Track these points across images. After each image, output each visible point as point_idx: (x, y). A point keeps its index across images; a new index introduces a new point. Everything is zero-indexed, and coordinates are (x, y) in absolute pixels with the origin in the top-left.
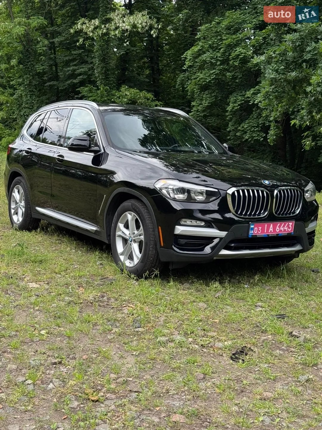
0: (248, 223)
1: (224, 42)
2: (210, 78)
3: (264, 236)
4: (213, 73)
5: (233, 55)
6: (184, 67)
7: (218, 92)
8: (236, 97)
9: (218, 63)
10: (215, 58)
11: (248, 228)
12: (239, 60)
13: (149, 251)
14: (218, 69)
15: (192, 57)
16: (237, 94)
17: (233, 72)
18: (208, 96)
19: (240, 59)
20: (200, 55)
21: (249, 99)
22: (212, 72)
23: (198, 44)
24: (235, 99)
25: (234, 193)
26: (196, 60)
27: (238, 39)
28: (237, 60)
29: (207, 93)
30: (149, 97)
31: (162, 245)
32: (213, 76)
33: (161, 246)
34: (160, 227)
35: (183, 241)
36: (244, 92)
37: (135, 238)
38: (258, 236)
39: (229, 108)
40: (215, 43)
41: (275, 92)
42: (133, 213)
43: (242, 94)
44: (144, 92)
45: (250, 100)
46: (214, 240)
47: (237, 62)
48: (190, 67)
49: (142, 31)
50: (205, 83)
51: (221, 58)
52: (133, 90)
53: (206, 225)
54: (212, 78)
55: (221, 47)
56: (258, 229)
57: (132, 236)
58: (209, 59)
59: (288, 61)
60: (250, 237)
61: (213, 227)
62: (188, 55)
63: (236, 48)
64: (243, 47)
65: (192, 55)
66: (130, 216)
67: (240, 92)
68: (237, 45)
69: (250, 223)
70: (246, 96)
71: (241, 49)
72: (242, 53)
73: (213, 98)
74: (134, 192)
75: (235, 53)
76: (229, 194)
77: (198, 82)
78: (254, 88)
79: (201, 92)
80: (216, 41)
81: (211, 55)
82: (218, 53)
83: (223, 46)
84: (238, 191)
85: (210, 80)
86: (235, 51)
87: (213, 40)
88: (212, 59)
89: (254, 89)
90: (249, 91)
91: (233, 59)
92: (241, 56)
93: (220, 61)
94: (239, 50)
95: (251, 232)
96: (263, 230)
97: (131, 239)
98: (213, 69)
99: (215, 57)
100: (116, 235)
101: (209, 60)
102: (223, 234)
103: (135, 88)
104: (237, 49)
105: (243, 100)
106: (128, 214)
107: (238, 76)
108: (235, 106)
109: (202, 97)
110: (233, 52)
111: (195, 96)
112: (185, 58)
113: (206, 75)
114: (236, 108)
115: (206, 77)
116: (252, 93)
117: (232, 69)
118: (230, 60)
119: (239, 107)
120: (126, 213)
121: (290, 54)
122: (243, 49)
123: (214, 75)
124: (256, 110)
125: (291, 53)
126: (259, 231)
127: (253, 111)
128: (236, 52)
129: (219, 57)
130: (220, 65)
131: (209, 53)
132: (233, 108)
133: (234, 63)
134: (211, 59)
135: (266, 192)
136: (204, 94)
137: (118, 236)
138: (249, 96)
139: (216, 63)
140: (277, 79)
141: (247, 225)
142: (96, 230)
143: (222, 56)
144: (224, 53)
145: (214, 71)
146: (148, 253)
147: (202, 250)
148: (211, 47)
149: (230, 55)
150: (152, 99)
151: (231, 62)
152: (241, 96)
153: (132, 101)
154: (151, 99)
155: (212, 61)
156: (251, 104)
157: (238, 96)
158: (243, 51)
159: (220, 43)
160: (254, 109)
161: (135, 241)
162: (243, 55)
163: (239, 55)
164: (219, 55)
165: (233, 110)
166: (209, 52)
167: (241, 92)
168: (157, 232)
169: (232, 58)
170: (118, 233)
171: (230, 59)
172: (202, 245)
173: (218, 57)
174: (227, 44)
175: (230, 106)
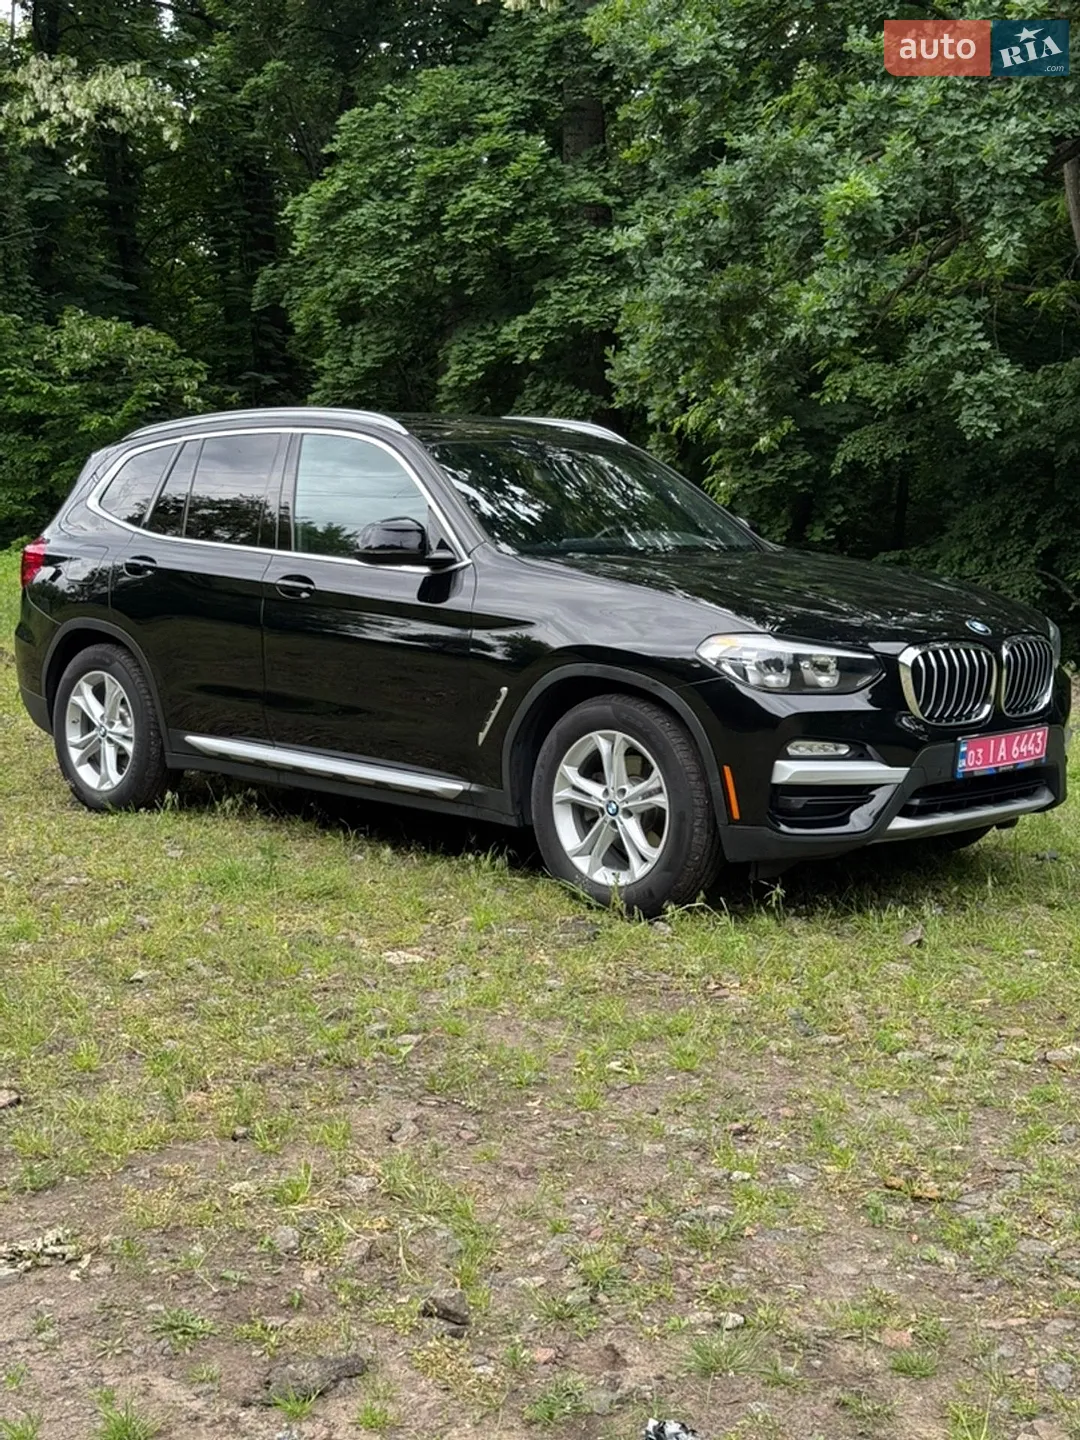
0: (955, 740)
1: (420, 169)
2: (384, 284)
3: (988, 773)
4: (391, 267)
5: (452, 210)
6: (295, 248)
7: (402, 327)
8: (466, 343)
9: (405, 236)
10: (393, 220)
11: (956, 755)
12: (473, 226)
13: (691, 838)
14: (405, 257)
15: (320, 215)
16: (470, 335)
17: (453, 265)
18: (370, 338)
19: (475, 223)
20: (341, 211)
21: (512, 351)
22: (387, 264)
23: (332, 175)
24: (466, 351)
25: (916, 661)
26: (332, 227)
27: (463, 160)
28: (466, 228)
29: (365, 330)
30: (162, 346)
31: (736, 815)
32: (391, 278)
33: (731, 821)
34: (727, 769)
35: (798, 802)
36: (490, 327)
37: (630, 804)
38: (976, 774)
39: (448, 380)
40: (390, 171)
41: (683, 340)
42: (619, 735)
43: (485, 334)
44: (144, 328)
45: (518, 352)
46: (873, 793)
47: (466, 232)
48: (313, 248)
49: (123, 128)
50: (369, 298)
51: (413, 220)
52: (108, 324)
53: (852, 753)
54: (388, 282)
55: (409, 184)
56: (977, 753)
57: (618, 799)
58: (374, 225)
59: (712, 244)
60: (960, 776)
61: (869, 758)
62: (303, 208)
63: (460, 189)
64: (485, 187)
65: (318, 208)
66: (607, 745)
67: (478, 326)
68: (463, 178)
69: (959, 739)
70: (501, 339)
71: (478, 193)
72: (483, 205)
73: (389, 344)
74: (627, 675)
75: (461, 204)
76: (904, 664)
77: (333, 294)
78: (526, 313)
79: (344, 325)
80: (392, 164)
81: (382, 212)
82: (401, 205)
83: (416, 180)
84: (925, 656)
85: (382, 288)
86: (458, 197)
87: (381, 161)
88: (383, 225)
89: (528, 317)
90: (507, 322)
91: (453, 222)
92: (479, 213)
93: (410, 228)
94: (471, 194)
95: (962, 763)
96: (986, 754)
97: (614, 806)
98: (387, 255)
99: (395, 217)
100: (555, 801)
101: (377, 228)
102: (900, 773)
103: (115, 318)
104: (464, 191)
105: (493, 353)
106: (600, 739)
107: (473, 275)
108: (468, 373)
109: (351, 341)
110: (453, 201)
111: (326, 338)
112: (293, 218)
113: (370, 275)
114: (473, 378)
115: (369, 281)
116: (520, 329)
117: (448, 253)
118: (445, 229)
119: (480, 374)
120: (592, 734)
121: (723, 223)
122: (484, 190)
123: (397, 272)
124: (533, 385)
125: (726, 222)
126: (978, 759)
127: (524, 387)
128: (464, 200)
129: (408, 217)
130: (411, 241)
131: (374, 204)
132: (462, 379)
133: (460, 236)
134: (379, 221)
135: (986, 654)
136: (354, 331)
137: (558, 803)
138: (510, 338)
139: (400, 234)
140: (687, 298)
141: (952, 744)
142: (464, 791)
143: (416, 212)
144: (421, 205)
145: (394, 260)
146: (690, 844)
147: (845, 821)
148: (377, 183)
149: (442, 210)
150: (173, 351)
151: (447, 234)
152: (482, 338)
153: (108, 358)
154: (169, 352)
155: (386, 228)
156: (518, 362)
157: (473, 339)
158: (486, 198)
159: (406, 173)
160: (527, 381)
161: (628, 813)
162: (487, 210)
163: (473, 210)
164: (407, 212)
165: (464, 384)
166: (373, 200)
167: (483, 328)
168: (718, 783)
169: (451, 220)
170: (561, 793)
171: (445, 224)
172: (841, 808)
173: (403, 217)
174: (431, 175)
175: (450, 373)
